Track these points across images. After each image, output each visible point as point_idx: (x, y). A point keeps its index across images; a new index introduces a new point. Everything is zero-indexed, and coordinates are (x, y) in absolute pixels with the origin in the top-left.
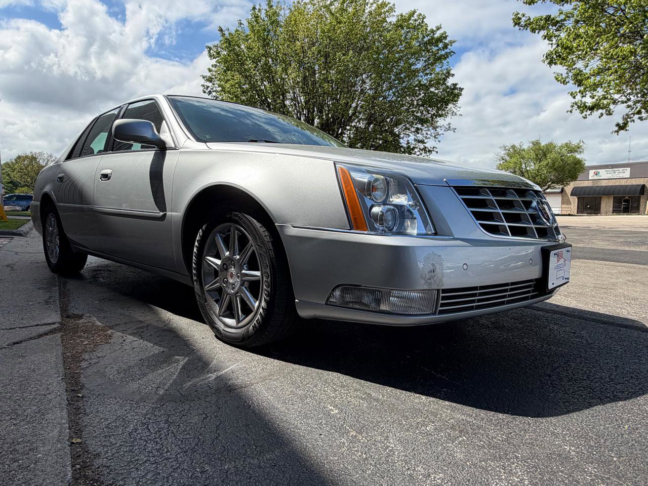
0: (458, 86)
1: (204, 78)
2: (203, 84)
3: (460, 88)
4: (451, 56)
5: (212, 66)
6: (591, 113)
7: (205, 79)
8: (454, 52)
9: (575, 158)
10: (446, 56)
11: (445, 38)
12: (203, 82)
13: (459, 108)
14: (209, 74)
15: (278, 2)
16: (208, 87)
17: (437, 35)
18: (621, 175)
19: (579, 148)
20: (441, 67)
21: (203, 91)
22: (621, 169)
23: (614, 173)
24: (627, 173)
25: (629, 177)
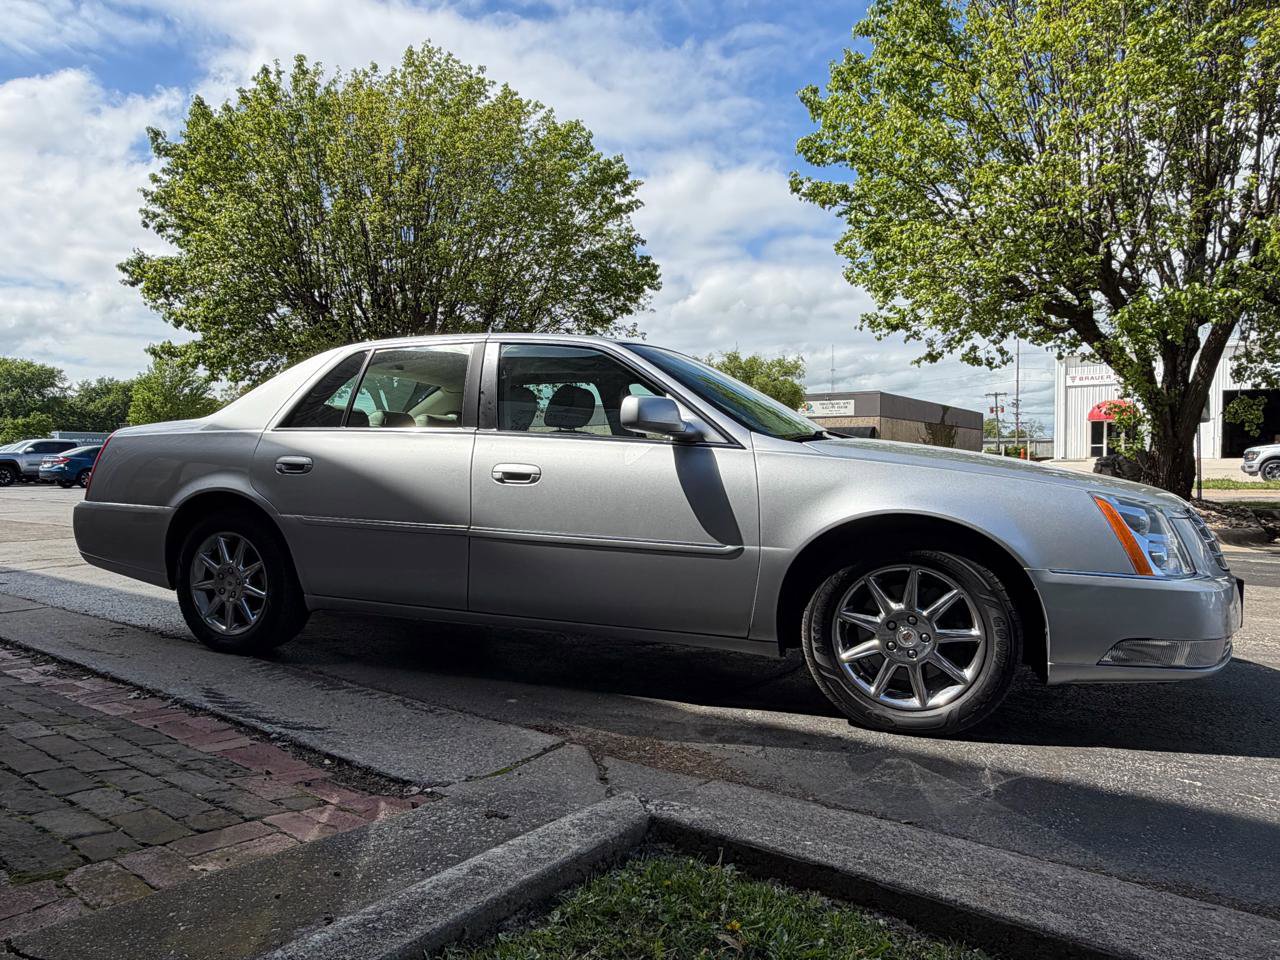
0: (651, 262)
1: (146, 194)
2: (144, 207)
3: (653, 265)
4: (637, 208)
5: (164, 170)
6: (888, 333)
7: (149, 198)
8: (642, 203)
9: (793, 385)
10: (629, 208)
11: (626, 175)
12: (144, 203)
13: (650, 297)
14: (153, 188)
15: (317, 64)
16: (156, 216)
17: (616, 169)
18: (843, 412)
19: (797, 368)
20: (619, 225)
21: (144, 222)
22: (842, 402)
23: (833, 407)
24: (850, 408)
25: (853, 414)
